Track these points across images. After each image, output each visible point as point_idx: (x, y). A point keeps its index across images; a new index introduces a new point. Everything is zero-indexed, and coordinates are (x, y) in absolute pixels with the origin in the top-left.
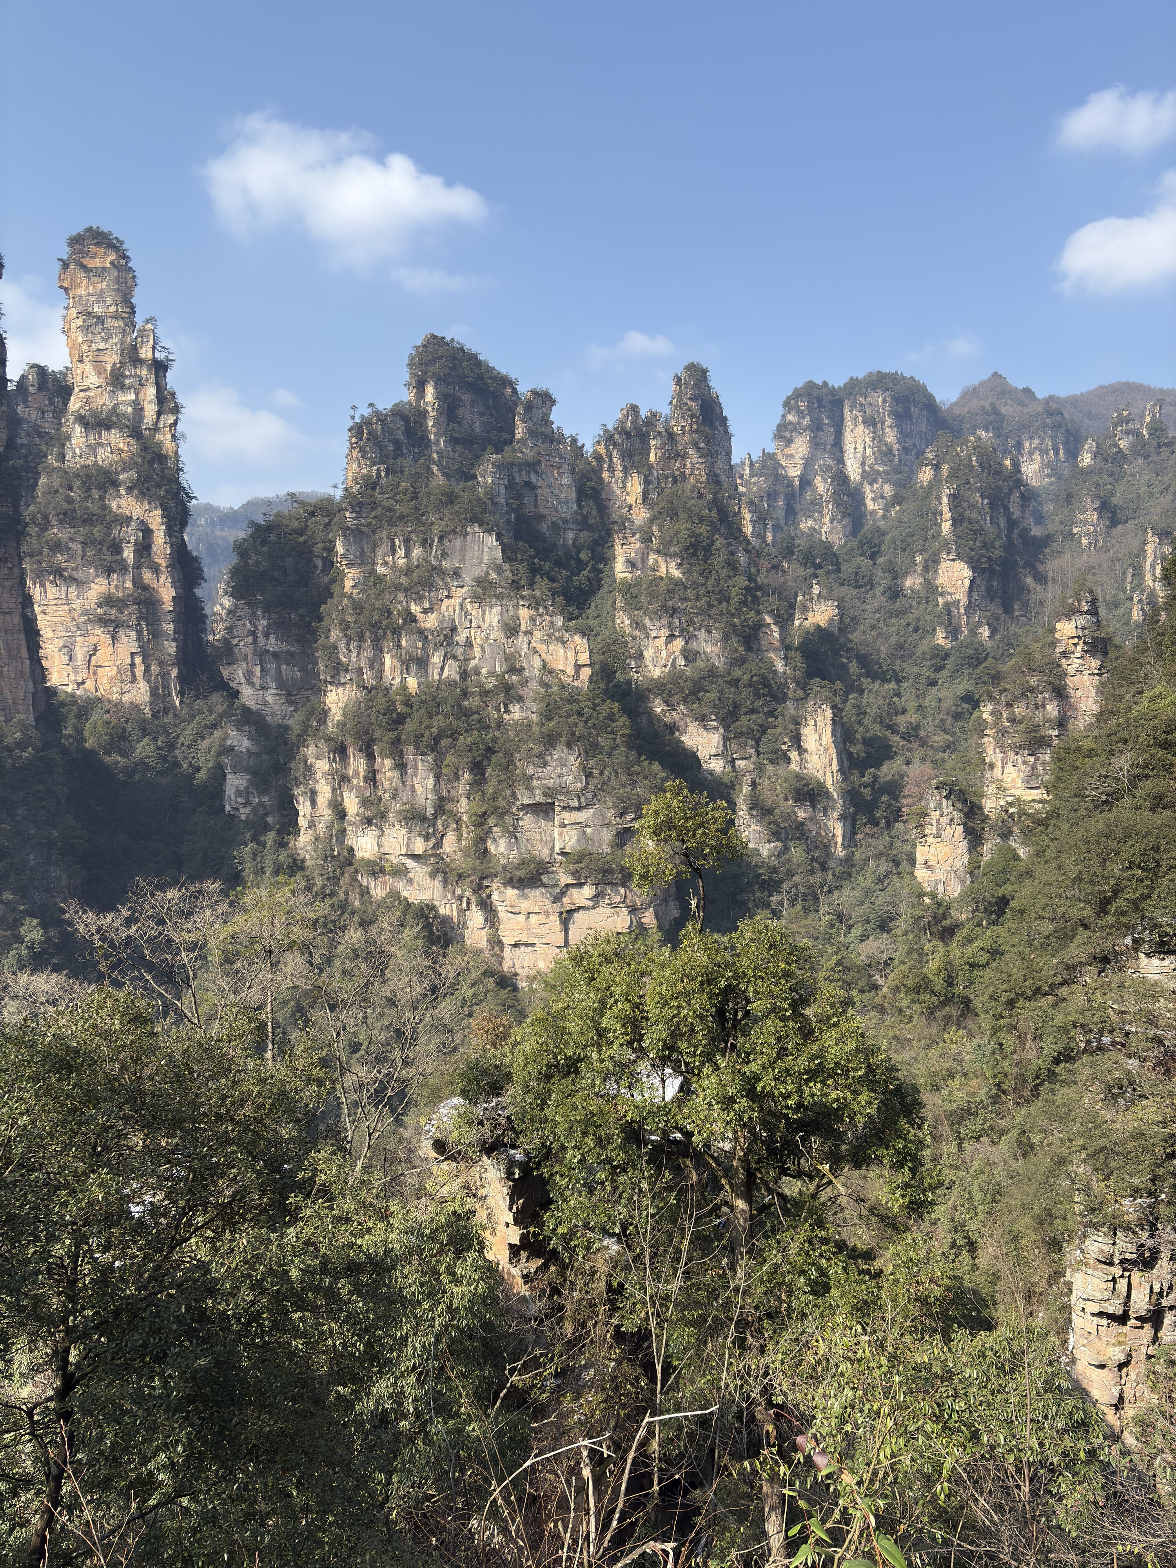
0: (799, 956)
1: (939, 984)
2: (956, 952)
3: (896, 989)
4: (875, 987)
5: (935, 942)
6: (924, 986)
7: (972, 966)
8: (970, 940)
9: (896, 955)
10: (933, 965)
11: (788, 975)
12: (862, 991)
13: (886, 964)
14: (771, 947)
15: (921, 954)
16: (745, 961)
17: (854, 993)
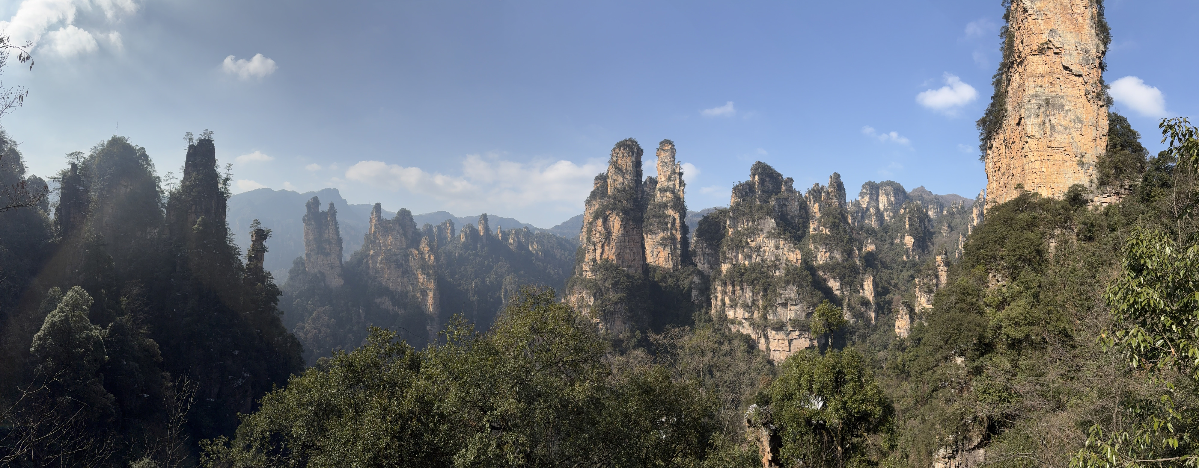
0: (861, 360)
1: (900, 367)
2: (906, 356)
3: (888, 369)
4: (882, 367)
5: (900, 352)
6: (896, 367)
7: (910, 360)
8: (910, 352)
9: (888, 357)
10: (899, 360)
11: (857, 366)
12: (878, 369)
13: (885, 360)
14: (852, 357)
15: (896, 356)
16: (845, 362)
17: (876, 369)
